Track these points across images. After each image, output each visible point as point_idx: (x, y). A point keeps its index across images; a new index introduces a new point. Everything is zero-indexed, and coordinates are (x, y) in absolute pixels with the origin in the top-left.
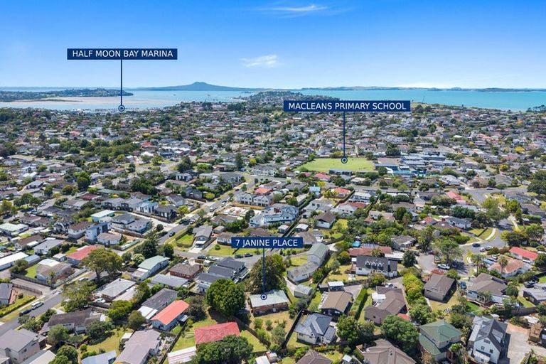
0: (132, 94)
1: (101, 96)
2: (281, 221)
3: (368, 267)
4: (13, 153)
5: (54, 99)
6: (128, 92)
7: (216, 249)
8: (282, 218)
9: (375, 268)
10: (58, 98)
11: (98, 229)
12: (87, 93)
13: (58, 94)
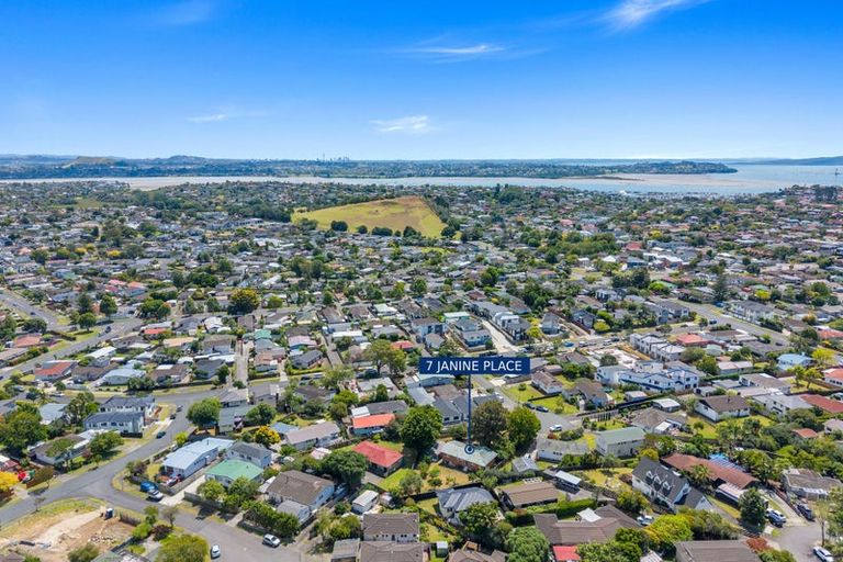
0: (736, 171)
1: (680, 173)
2: (644, 384)
3: (649, 481)
4: (476, 239)
5: (615, 176)
6: (730, 167)
7: (520, 390)
8: (647, 381)
9: (657, 487)
10: (621, 175)
11: (430, 327)
12: (664, 168)
13: (621, 169)
